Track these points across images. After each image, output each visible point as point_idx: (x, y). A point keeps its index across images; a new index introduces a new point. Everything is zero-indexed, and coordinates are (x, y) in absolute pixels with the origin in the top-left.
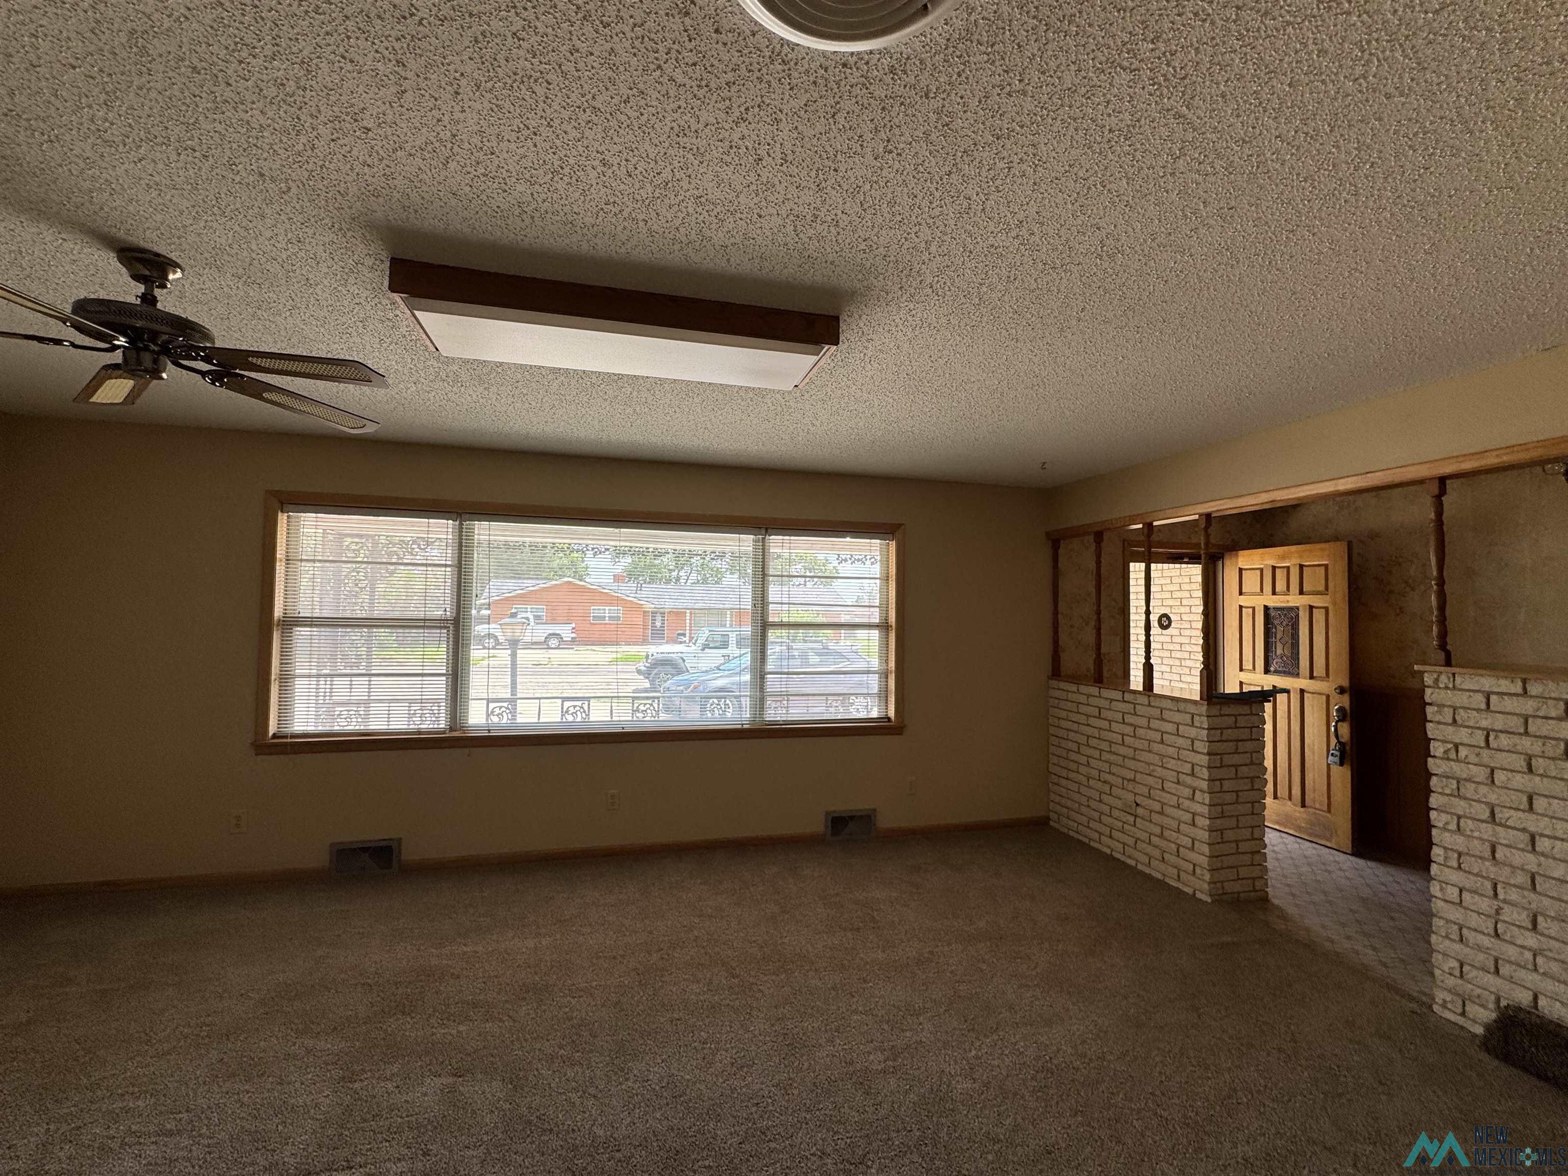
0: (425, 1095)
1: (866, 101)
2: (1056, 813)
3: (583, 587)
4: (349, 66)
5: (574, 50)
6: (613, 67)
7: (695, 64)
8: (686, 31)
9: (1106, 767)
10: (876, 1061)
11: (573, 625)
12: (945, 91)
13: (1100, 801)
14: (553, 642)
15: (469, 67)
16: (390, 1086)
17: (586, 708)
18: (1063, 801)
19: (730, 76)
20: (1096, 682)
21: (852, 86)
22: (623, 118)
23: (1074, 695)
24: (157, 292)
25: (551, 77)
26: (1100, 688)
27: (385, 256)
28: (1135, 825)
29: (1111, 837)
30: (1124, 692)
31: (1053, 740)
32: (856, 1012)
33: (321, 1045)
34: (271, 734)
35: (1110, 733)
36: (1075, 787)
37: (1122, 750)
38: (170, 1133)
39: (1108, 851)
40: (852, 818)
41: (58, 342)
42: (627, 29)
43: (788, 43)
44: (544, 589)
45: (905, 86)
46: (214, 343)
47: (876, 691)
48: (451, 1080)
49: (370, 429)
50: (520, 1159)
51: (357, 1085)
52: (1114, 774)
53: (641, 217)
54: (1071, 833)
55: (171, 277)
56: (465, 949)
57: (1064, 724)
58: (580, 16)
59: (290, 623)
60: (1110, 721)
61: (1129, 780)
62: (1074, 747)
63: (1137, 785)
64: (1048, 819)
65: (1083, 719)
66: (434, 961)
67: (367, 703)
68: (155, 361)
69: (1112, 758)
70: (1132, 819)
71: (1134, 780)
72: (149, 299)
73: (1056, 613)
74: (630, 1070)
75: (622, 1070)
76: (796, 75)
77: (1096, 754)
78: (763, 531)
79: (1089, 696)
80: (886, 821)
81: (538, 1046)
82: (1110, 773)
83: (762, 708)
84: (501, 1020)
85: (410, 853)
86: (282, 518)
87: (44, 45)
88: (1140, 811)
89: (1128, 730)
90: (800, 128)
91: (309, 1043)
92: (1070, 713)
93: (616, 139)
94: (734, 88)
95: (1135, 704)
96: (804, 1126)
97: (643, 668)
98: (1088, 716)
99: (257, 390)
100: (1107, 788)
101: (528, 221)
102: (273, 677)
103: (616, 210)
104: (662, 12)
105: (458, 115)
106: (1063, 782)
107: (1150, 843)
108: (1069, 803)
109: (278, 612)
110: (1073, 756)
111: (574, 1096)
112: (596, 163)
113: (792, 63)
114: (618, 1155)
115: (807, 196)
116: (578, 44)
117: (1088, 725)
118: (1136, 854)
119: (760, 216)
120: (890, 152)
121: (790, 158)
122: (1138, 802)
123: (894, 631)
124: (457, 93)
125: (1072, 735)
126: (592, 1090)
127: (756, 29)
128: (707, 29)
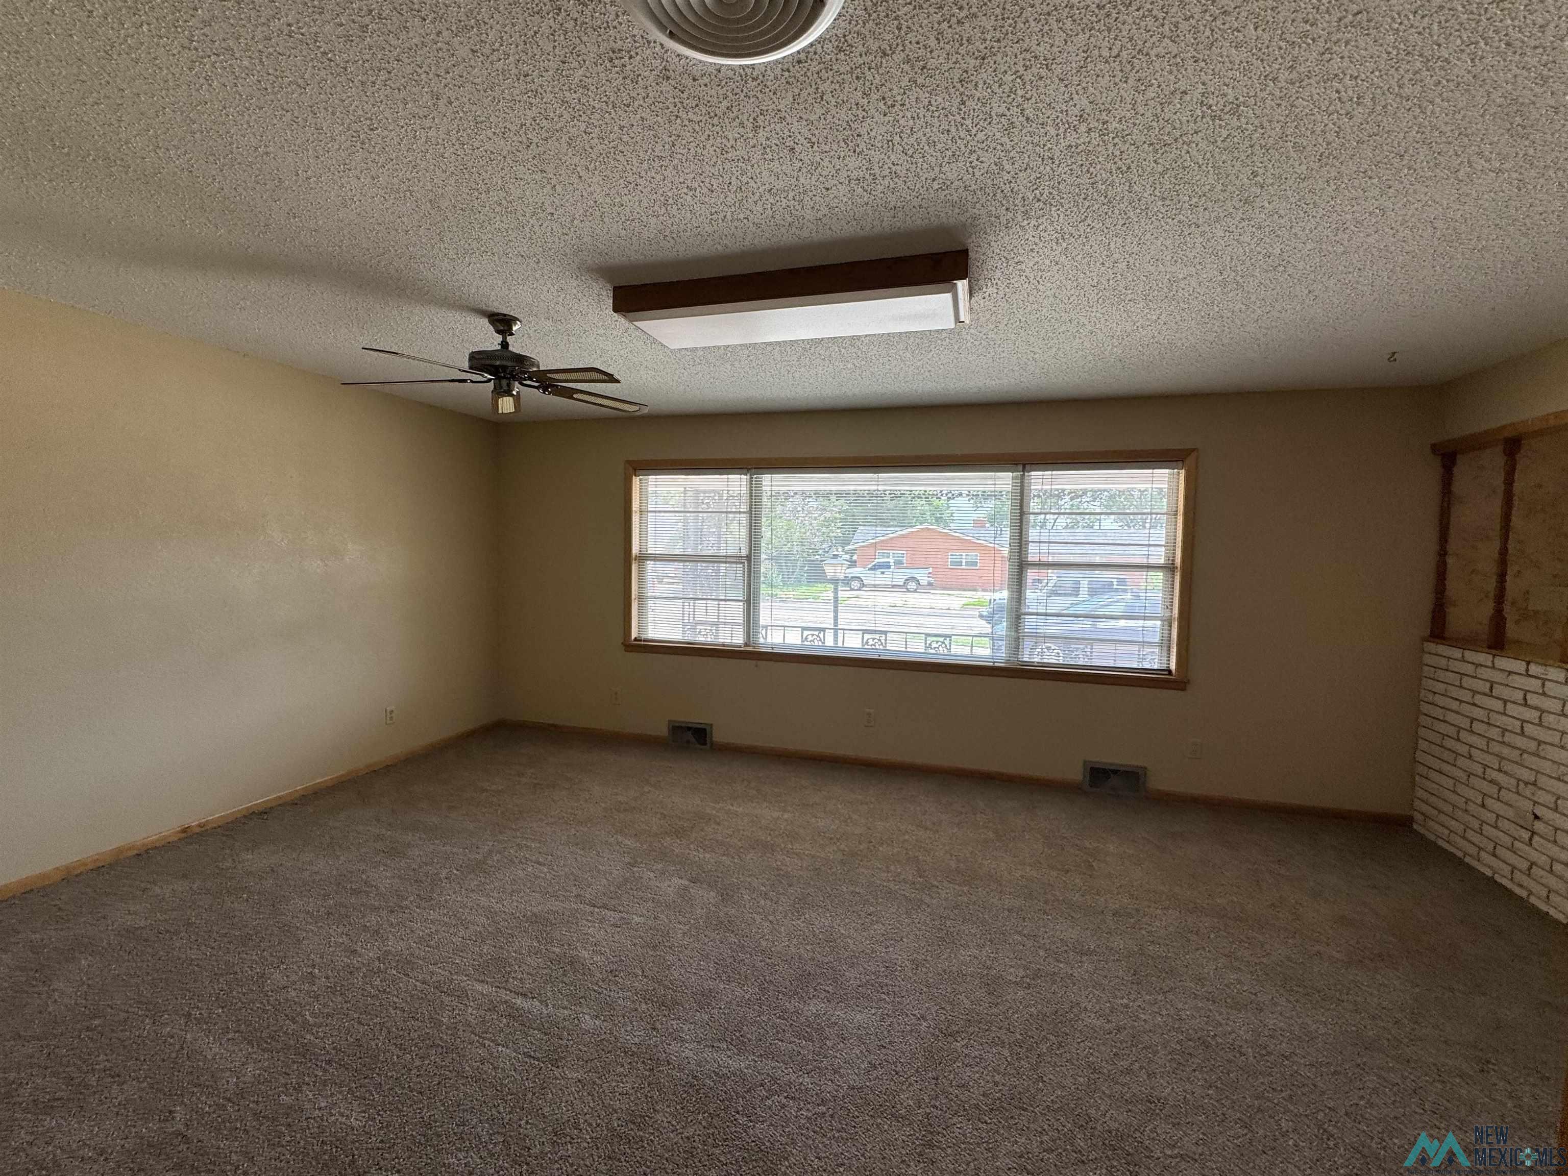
0: (669, 886)
1: (839, 79)
2: (1423, 814)
3: (947, 534)
4: (522, 183)
5: (621, 128)
6: (650, 128)
7: (697, 105)
8: (675, 88)
9: (1494, 762)
10: (1014, 973)
11: (931, 570)
12: (897, 45)
13: (1483, 806)
14: (912, 585)
15: (576, 160)
16: (652, 875)
17: (883, 641)
18: (1433, 799)
19: (725, 104)
20: (1490, 647)
21: (818, 73)
22: (680, 156)
23: (1457, 663)
24: (509, 339)
25: (620, 148)
26: (1494, 656)
27: (610, 287)
28: (1530, 844)
29: (1494, 855)
30: (1528, 663)
31: (1422, 718)
32: (1019, 933)
33: (627, 842)
34: (633, 638)
35: (1504, 718)
36: (1449, 783)
37: (1520, 742)
38: (539, 863)
39: (1489, 873)
40: (1115, 772)
41: (465, 381)
42: (641, 102)
43: (748, 66)
44: (903, 536)
45: (861, 55)
46: (538, 367)
47: (1157, 639)
48: (687, 883)
49: (645, 411)
50: (707, 940)
51: (635, 869)
52: (1505, 773)
53: (741, 216)
54: (1440, 843)
55: (514, 328)
56: (731, 808)
57: (1439, 700)
58: (610, 106)
59: (643, 558)
60: (1505, 702)
61: (1526, 783)
62: (1452, 731)
63: (1540, 792)
64: (1411, 819)
65: (1466, 696)
66: (708, 811)
67: (716, 624)
68: (509, 385)
69: (1506, 751)
70: (1526, 835)
71: (1534, 784)
72: (505, 345)
73: (1443, 553)
74: (804, 914)
75: (798, 912)
76: (769, 83)
77: (1481, 743)
78: (1021, 467)
79: (1478, 665)
80: (1159, 781)
81: (749, 880)
82: (1500, 770)
83: (1017, 648)
84: (733, 858)
85: (719, 736)
86: (636, 481)
87: (405, 219)
88: (1538, 826)
89: (1533, 715)
90: (804, 117)
91: (620, 839)
92: (1450, 687)
93: (686, 171)
94: (735, 109)
95: (1544, 680)
96: (918, 994)
97: (985, 614)
98: (1475, 692)
99: (569, 393)
100: (1494, 790)
101: (672, 241)
102: (633, 597)
103: (721, 216)
104: (653, 84)
105: (589, 190)
106: (1433, 775)
107: (1551, 871)
108: (1440, 804)
109: (635, 550)
110: (1449, 743)
111: (757, 917)
112: (685, 190)
113: (760, 77)
114: (768, 960)
115: (853, 162)
116: (622, 124)
117: (1474, 705)
118: (1531, 885)
119: (828, 189)
120: (893, 106)
121: (814, 140)
122: (1539, 814)
123: (1178, 574)
124: (580, 177)
125: (1451, 717)
126: (771, 918)
127: (718, 67)
128: (688, 81)
